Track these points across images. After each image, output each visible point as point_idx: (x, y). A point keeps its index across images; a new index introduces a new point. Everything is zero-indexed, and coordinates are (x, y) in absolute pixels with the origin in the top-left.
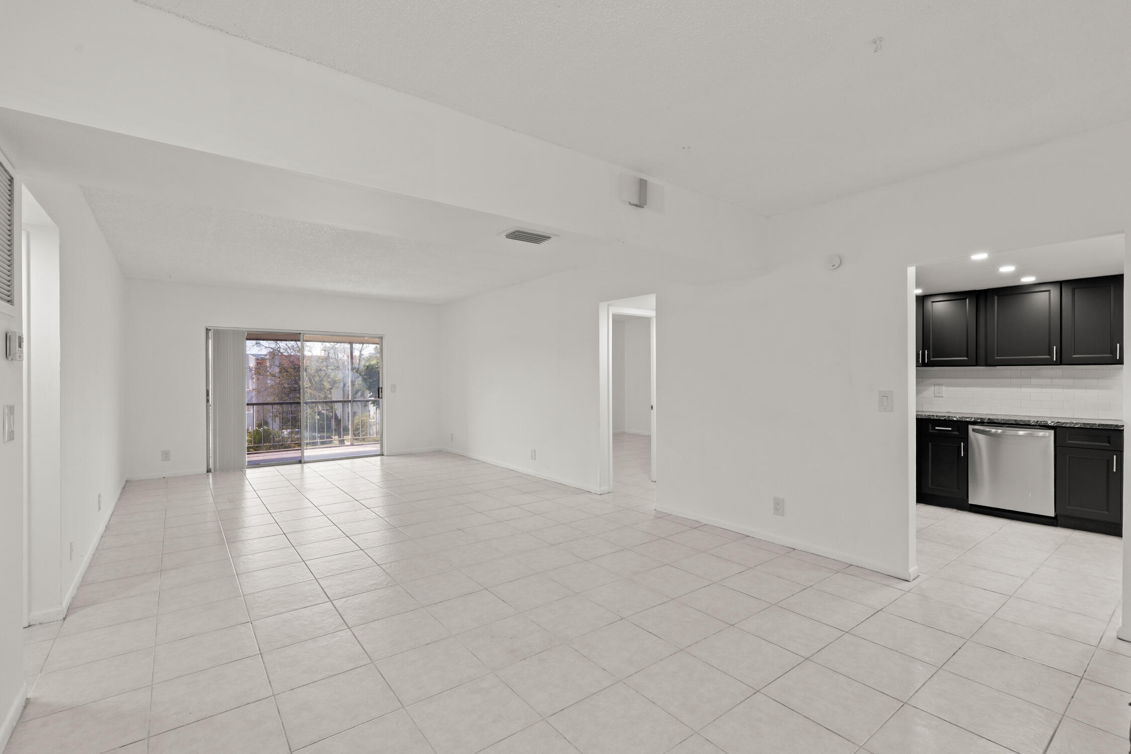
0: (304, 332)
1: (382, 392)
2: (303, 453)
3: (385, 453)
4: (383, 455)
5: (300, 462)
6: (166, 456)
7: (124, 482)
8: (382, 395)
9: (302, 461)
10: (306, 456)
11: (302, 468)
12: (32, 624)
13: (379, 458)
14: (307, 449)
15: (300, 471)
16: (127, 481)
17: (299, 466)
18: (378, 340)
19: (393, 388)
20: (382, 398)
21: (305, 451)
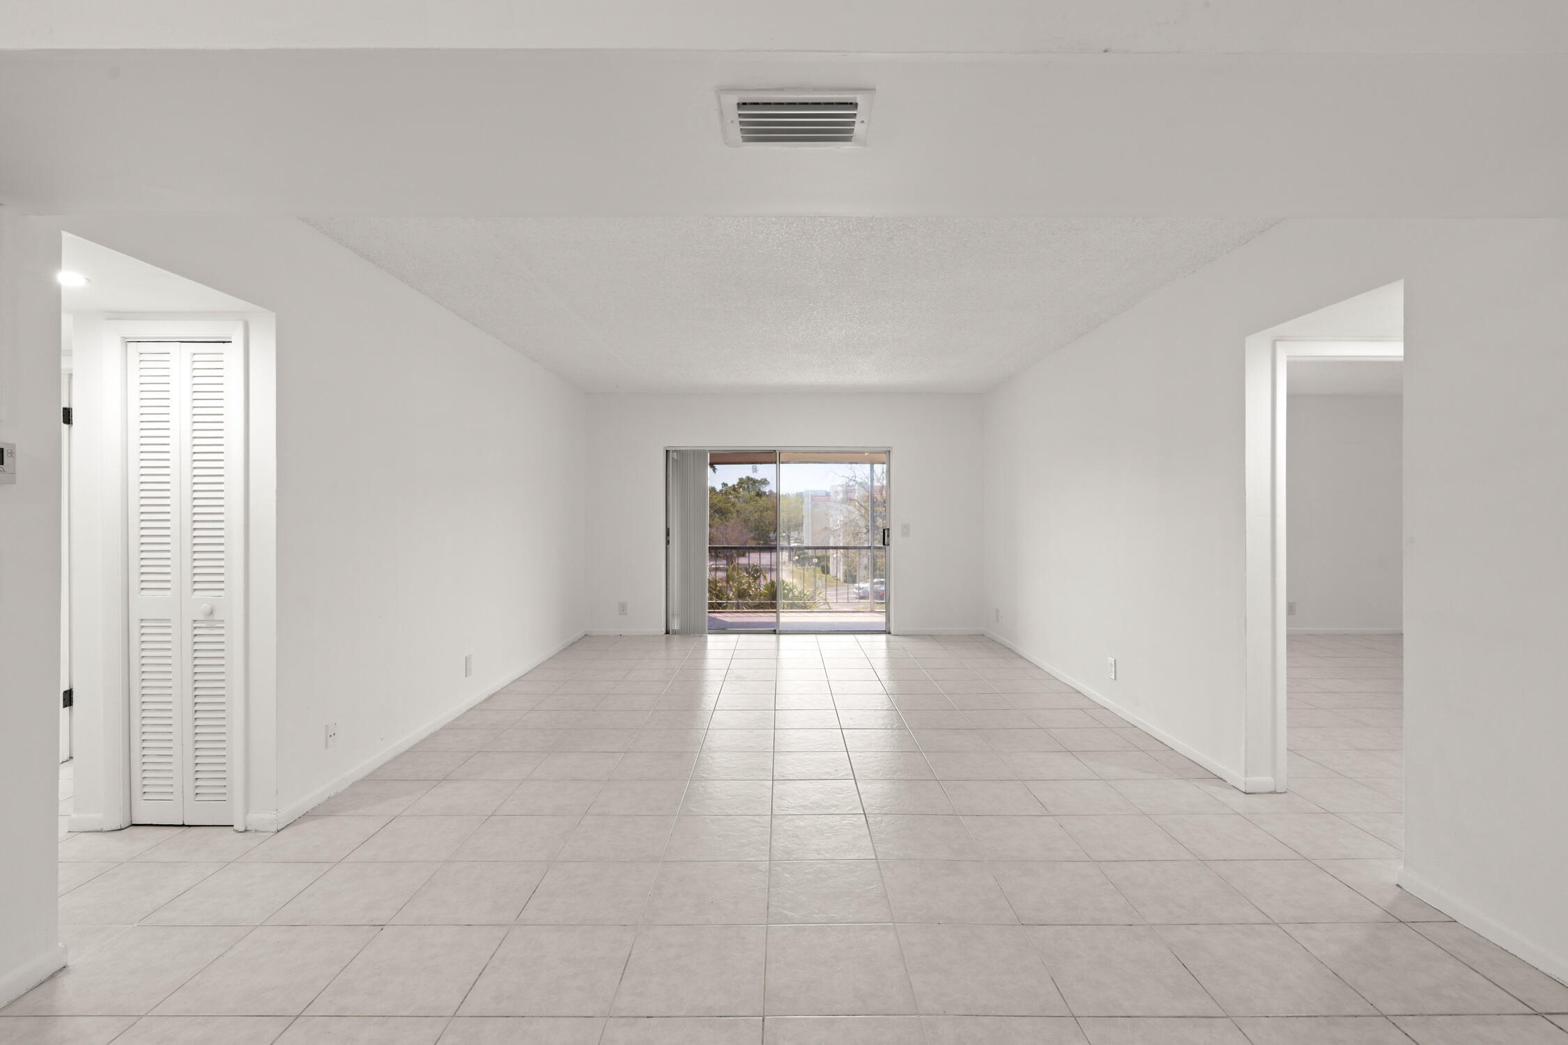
0: (780, 449)
1: (888, 536)
2: (778, 618)
3: (892, 630)
4: (889, 633)
5: (774, 632)
6: (623, 608)
7: (580, 634)
8: (888, 542)
9: (777, 632)
10: (783, 623)
11: (778, 642)
12: (249, 828)
13: (883, 637)
14: (783, 612)
15: (774, 646)
16: (586, 635)
17: (773, 637)
18: (884, 457)
19: (906, 529)
20: (888, 545)
21: (781, 614)
